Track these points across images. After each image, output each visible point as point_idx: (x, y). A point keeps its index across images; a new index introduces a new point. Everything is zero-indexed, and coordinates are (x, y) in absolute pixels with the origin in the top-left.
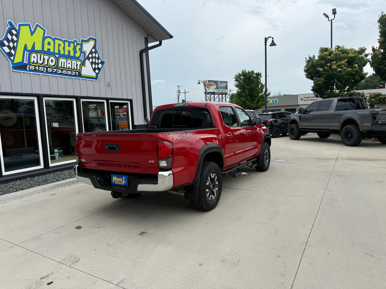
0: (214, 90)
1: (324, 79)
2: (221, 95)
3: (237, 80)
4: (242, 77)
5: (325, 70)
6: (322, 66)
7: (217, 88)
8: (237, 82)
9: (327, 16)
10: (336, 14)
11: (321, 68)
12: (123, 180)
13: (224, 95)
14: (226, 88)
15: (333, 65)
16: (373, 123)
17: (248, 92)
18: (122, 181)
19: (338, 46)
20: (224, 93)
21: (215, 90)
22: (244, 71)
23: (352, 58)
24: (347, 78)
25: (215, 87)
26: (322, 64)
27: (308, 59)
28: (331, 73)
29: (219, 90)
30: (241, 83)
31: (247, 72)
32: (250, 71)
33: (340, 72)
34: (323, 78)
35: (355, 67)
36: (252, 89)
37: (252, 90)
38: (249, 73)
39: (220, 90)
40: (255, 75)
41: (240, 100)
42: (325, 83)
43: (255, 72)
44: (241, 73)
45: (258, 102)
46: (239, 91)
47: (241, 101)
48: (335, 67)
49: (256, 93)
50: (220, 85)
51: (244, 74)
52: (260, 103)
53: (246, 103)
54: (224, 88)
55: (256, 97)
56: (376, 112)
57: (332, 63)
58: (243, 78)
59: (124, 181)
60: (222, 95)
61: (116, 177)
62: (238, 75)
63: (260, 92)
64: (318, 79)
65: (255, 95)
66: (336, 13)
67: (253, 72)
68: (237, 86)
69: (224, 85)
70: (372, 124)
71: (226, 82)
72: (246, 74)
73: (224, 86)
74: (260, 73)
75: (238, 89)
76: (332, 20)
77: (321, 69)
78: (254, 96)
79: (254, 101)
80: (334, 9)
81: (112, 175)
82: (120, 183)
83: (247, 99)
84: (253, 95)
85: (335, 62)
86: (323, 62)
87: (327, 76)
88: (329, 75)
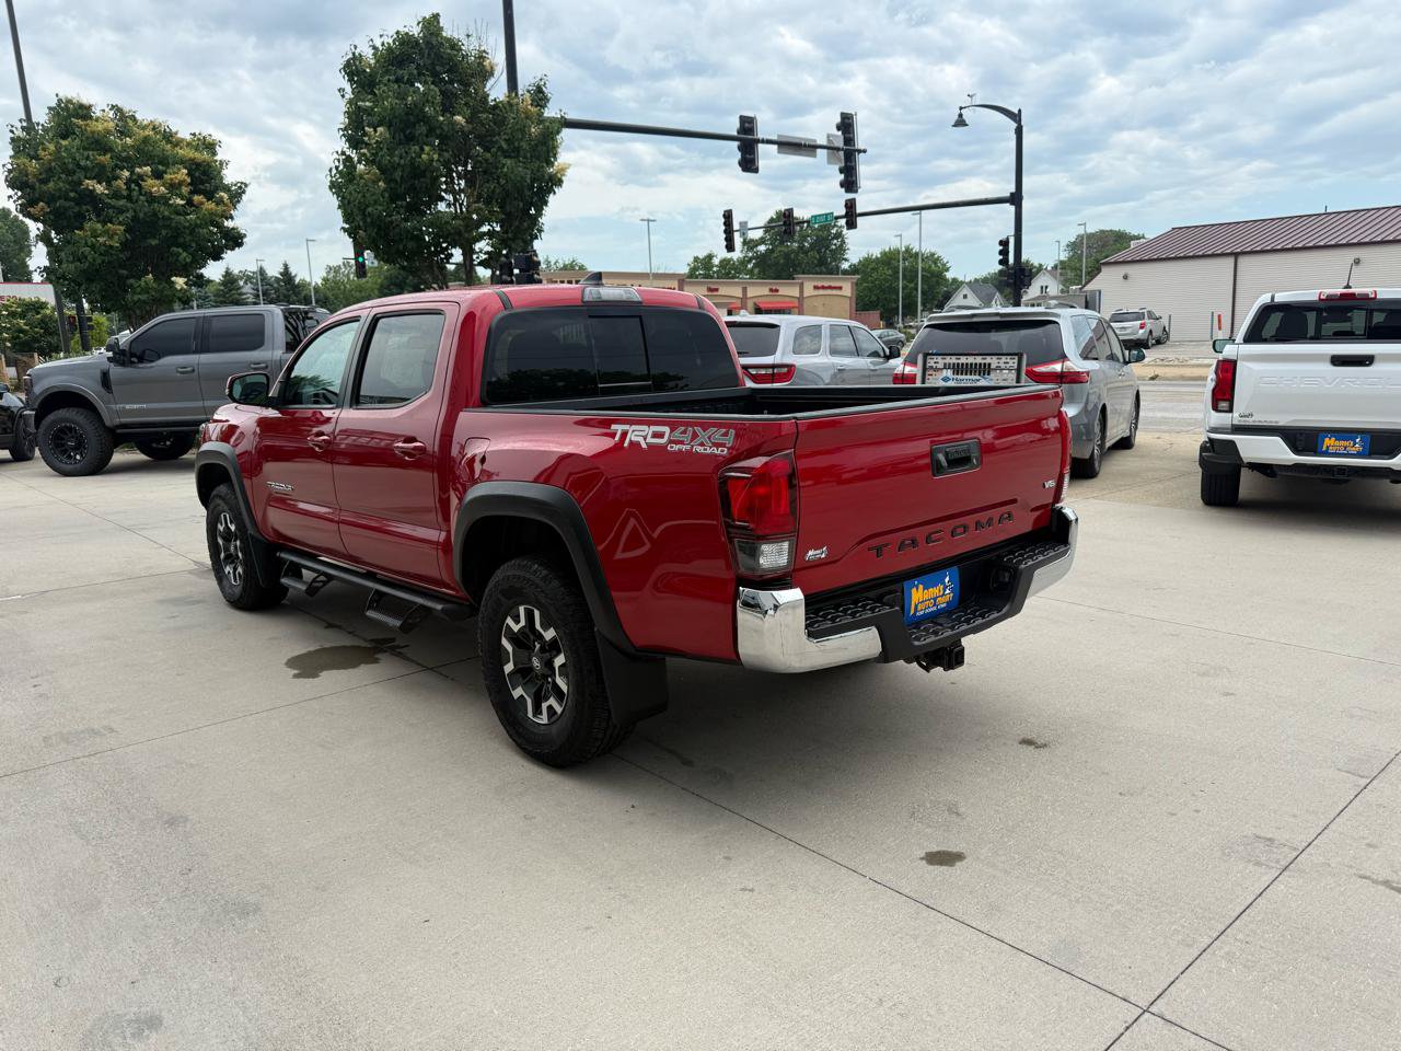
1: (122, 228)
5: (116, 195)
6: (101, 175)
11: (99, 182)
12: (945, 588)
15: (149, 181)
23: (197, 164)
26: (102, 167)
28: (146, 210)
33: (178, 211)
34: (120, 224)
35: (221, 201)
42: (125, 245)
48: (162, 188)
57: (138, 170)
59: (948, 591)
61: (921, 587)
64: (99, 226)
77: (100, 189)
82: (935, 604)
85: (147, 169)
86: (106, 159)
87: (135, 218)
88: (141, 215)
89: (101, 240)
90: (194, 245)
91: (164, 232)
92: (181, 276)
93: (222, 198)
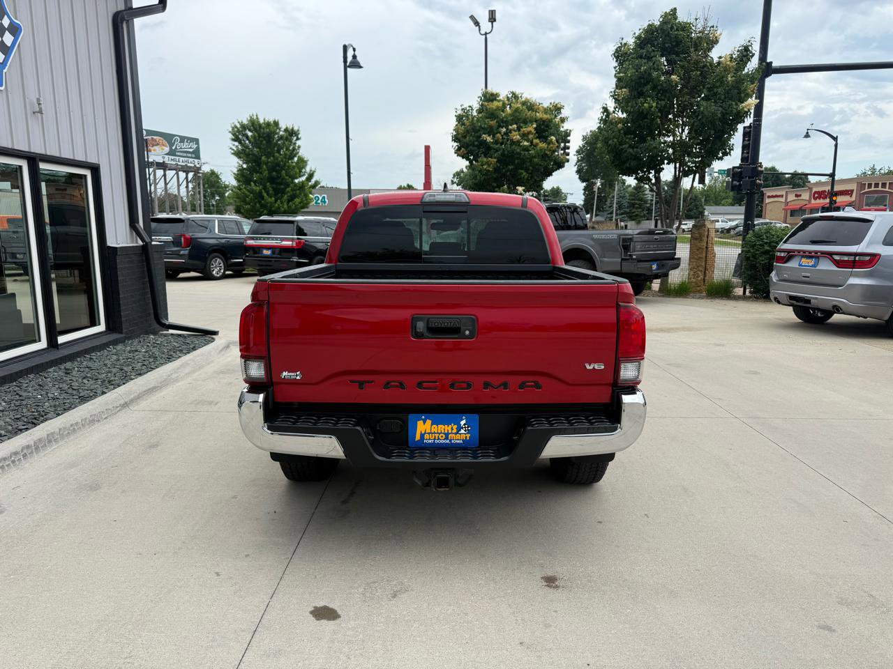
0: (164, 158)
1: (495, 160)
2: (184, 171)
3: (236, 139)
4: (250, 134)
5: (496, 142)
6: (491, 131)
7: (172, 153)
8: (237, 144)
9: (477, 24)
10: (494, 23)
11: (489, 136)
12: (459, 428)
13: (193, 173)
14: (196, 154)
15: (514, 133)
16: (623, 257)
17: (267, 172)
18: (457, 433)
19: (513, 93)
20: (191, 167)
21: (167, 157)
22: (255, 117)
23: (544, 121)
24: (537, 164)
25: (167, 149)
26: (491, 127)
27: (460, 112)
28: (509, 149)
29: (177, 158)
30: (247, 147)
31: (261, 121)
32: (271, 120)
33: (526, 149)
34: (495, 158)
35: (551, 142)
36: (278, 165)
37: (277, 167)
38: (268, 124)
39: (181, 159)
40: (281, 133)
41: (248, 190)
42: (496, 170)
43: (283, 126)
44: (245, 122)
45: (291, 199)
46: (245, 166)
47: (252, 192)
48: (518, 137)
49: (287, 176)
50: (178, 145)
51: (254, 125)
52: (297, 200)
53: (263, 198)
54: (190, 155)
55: (288, 186)
56: (630, 237)
57: (510, 127)
58: (254, 137)
59: (462, 431)
60: (187, 173)
61: (429, 422)
62: (239, 126)
63: (296, 174)
64: (485, 159)
65: (286, 179)
66: (495, 20)
67: (276, 124)
68: (237, 154)
69: (191, 148)
70: (622, 259)
71: (196, 141)
72: (260, 125)
73: (191, 150)
74: (296, 129)
75: (241, 163)
76: (486, 34)
77: (489, 139)
78: (281, 184)
79: (282, 197)
80: (492, 11)
81: (411, 417)
82: (447, 438)
83: (265, 188)
84: (279, 180)
85: (515, 126)
86: (493, 123)
87: (503, 155)
88: (506, 152)
89: (485, 167)
90: (531, 168)
91: (516, 161)
92: (521, 186)
93: (552, 140)
